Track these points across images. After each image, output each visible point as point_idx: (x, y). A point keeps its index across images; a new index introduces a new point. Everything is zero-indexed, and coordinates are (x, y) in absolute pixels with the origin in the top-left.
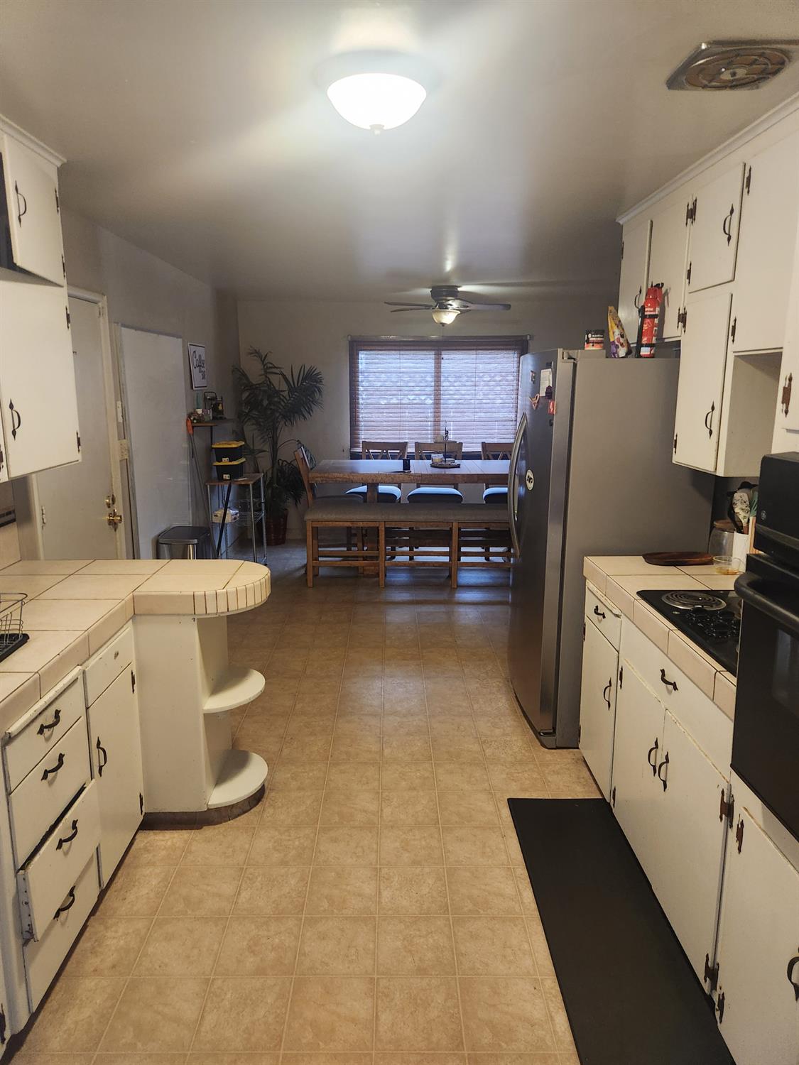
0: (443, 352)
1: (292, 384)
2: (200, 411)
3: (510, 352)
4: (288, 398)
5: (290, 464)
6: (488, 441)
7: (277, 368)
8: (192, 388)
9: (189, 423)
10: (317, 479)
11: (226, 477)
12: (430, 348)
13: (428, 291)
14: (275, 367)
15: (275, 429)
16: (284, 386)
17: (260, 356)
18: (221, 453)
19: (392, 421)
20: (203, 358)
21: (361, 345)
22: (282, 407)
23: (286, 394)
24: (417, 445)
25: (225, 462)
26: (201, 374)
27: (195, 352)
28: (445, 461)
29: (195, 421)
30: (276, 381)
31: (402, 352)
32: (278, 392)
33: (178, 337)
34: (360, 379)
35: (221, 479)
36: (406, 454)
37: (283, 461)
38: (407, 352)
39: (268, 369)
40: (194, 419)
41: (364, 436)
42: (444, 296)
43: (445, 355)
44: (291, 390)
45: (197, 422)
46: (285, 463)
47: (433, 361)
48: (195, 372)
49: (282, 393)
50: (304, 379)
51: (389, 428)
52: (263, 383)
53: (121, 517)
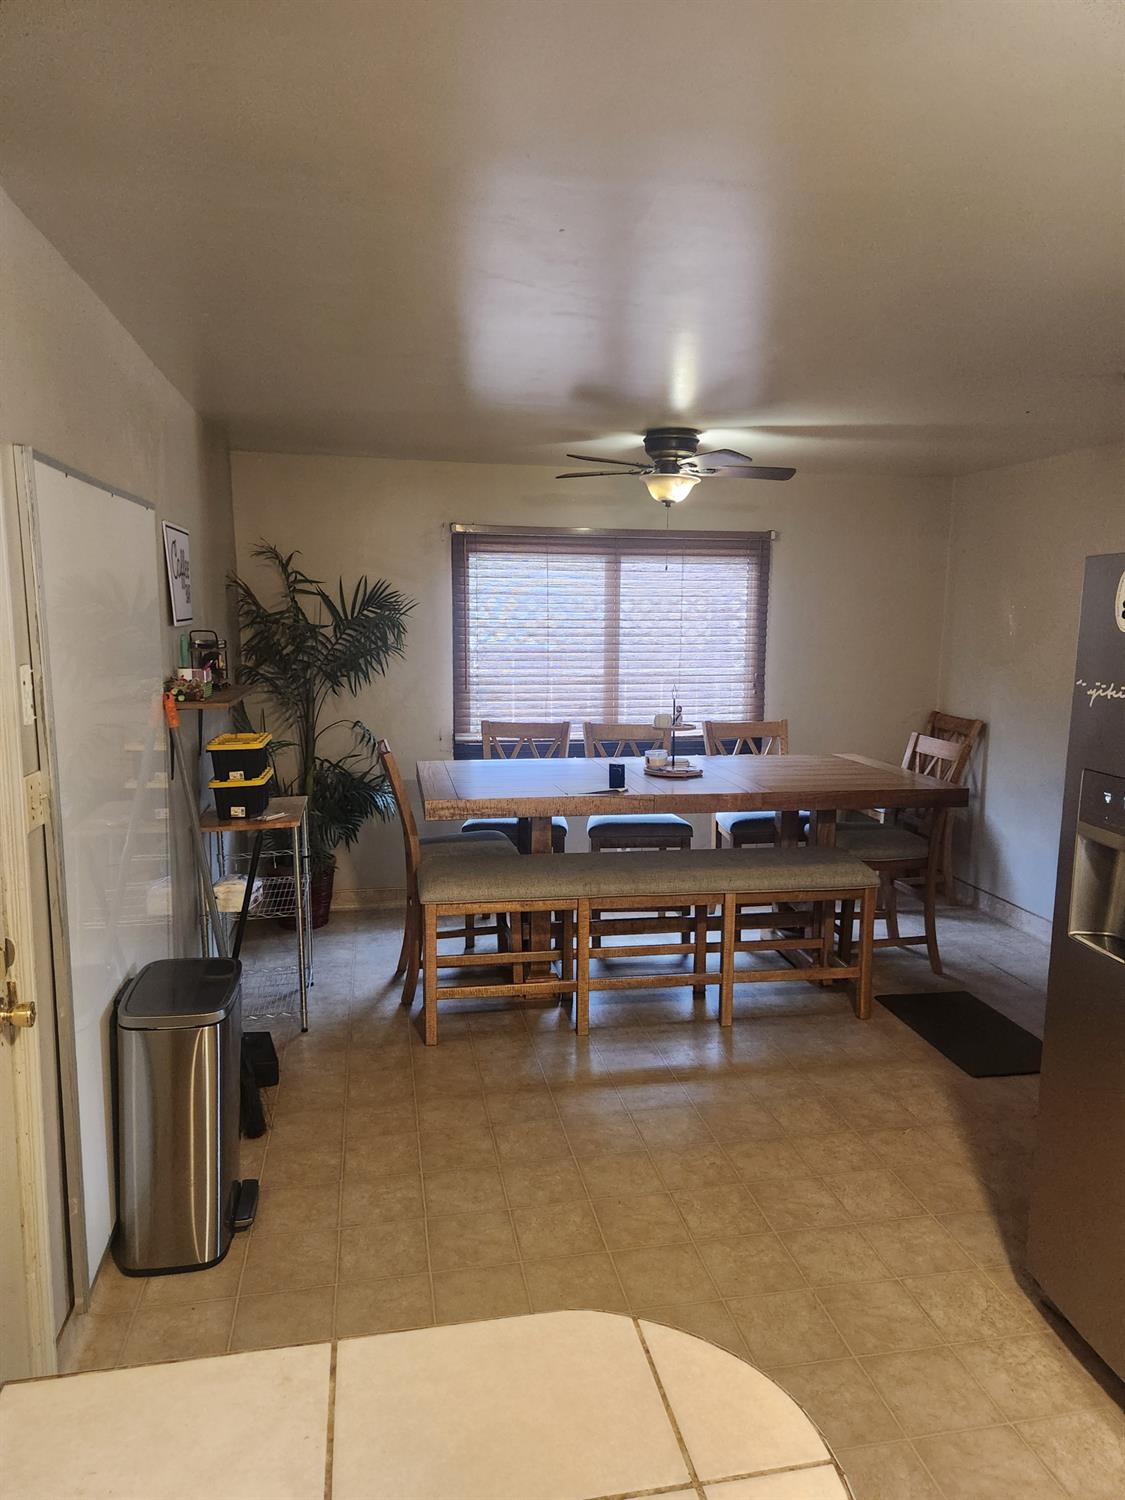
0: (623, 559)
1: (342, 615)
2: (187, 674)
3: (737, 560)
4: (333, 640)
5: (336, 766)
6: (715, 718)
7: (311, 582)
8: (171, 622)
9: (171, 704)
10: (442, 813)
11: (238, 811)
12: (600, 550)
13: (638, 440)
14: (307, 581)
15: (308, 701)
16: (327, 618)
17: (277, 556)
18: (225, 762)
19: (534, 683)
20: (187, 558)
21: (476, 543)
22: (321, 657)
23: (329, 632)
24: (589, 728)
25: (236, 779)
26: (184, 591)
27: (174, 542)
28: (673, 763)
29: (181, 698)
30: (311, 608)
31: (550, 557)
32: (314, 629)
33: (148, 505)
34: (472, 605)
35: (225, 817)
36: (568, 743)
37: (323, 762)
38: (560, 557)
39: (294, 582)
40: (180, 693)
41: (481, 711)
42: (674, 448)
43: (627, 565)
44: (340, 624)
45: (185, 700)
46: (326, 765)
47: (603, 574)
48: (176, 585)
49: (322, 630)
50: (366, 604)
51: (528, 695)
52: (288, 611)
53: (33, 1010)
